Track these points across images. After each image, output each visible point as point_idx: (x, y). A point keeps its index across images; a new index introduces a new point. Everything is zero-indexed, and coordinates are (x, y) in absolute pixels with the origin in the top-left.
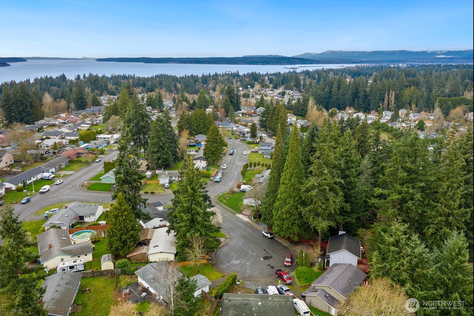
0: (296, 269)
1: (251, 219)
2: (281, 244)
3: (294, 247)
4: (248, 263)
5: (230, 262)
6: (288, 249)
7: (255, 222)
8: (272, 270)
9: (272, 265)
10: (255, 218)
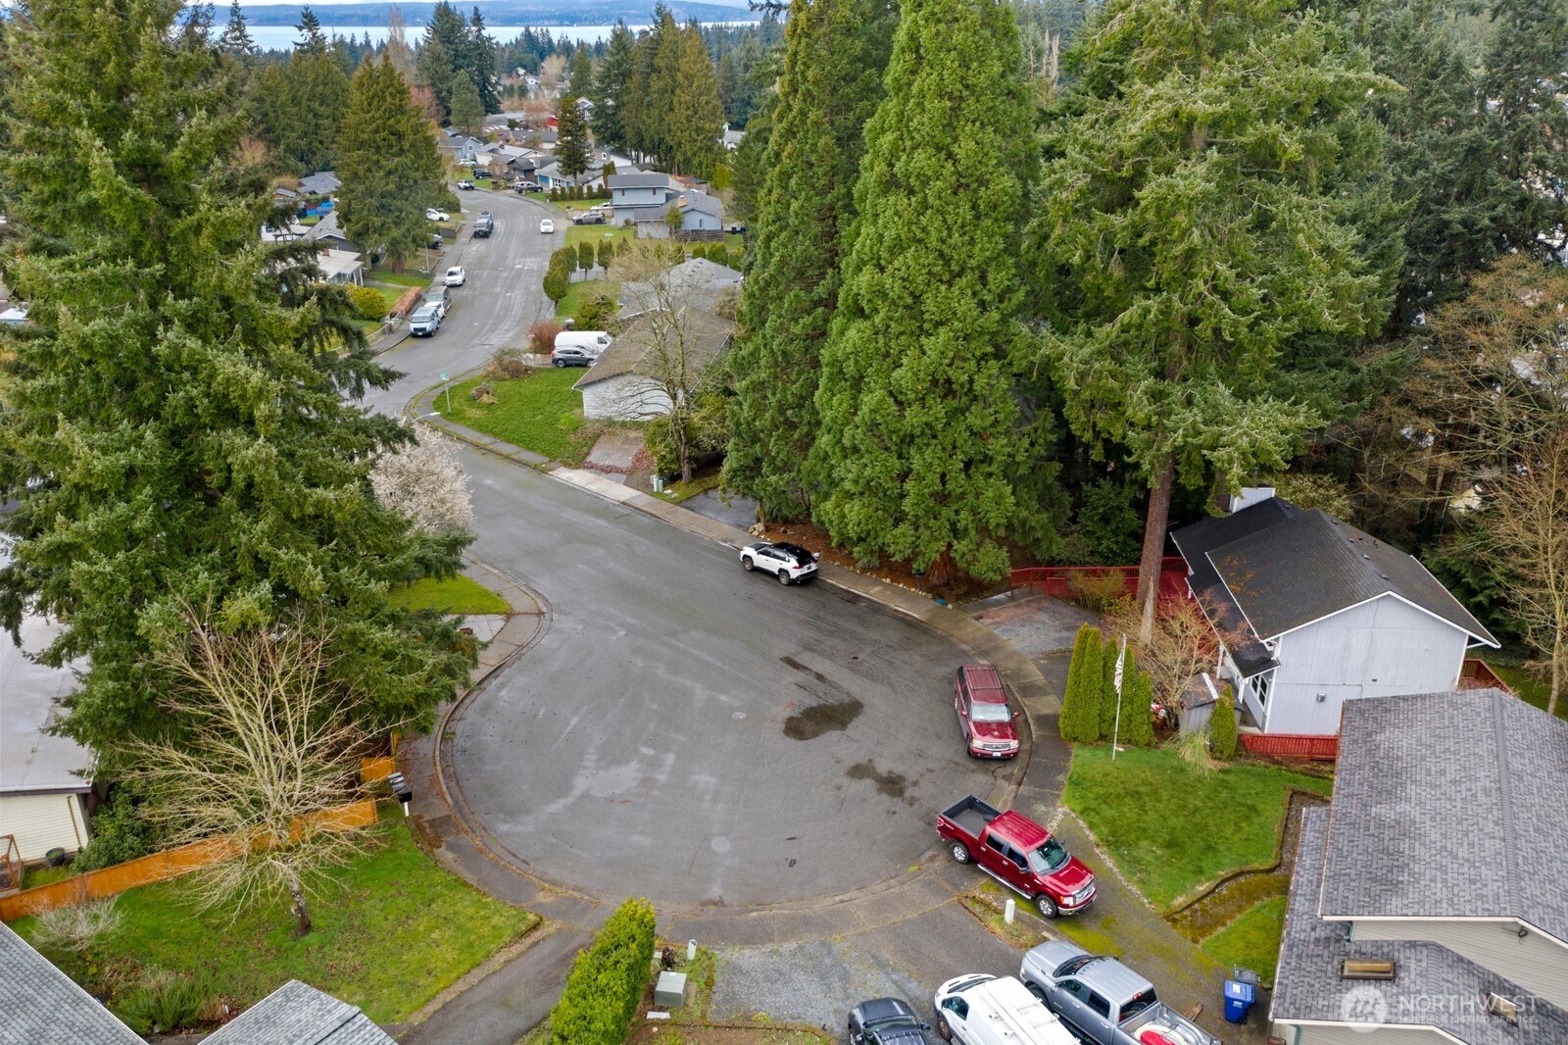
0: (1062, 770)
1: (646, 487)
2: (876, 608)
3: (970, 618)
4: (705, 779)
5: (563, 788)
6: (941, 640)
7: (679, 503)
8: (897, 804)
9: (883, 767)
10: (672, 479)
